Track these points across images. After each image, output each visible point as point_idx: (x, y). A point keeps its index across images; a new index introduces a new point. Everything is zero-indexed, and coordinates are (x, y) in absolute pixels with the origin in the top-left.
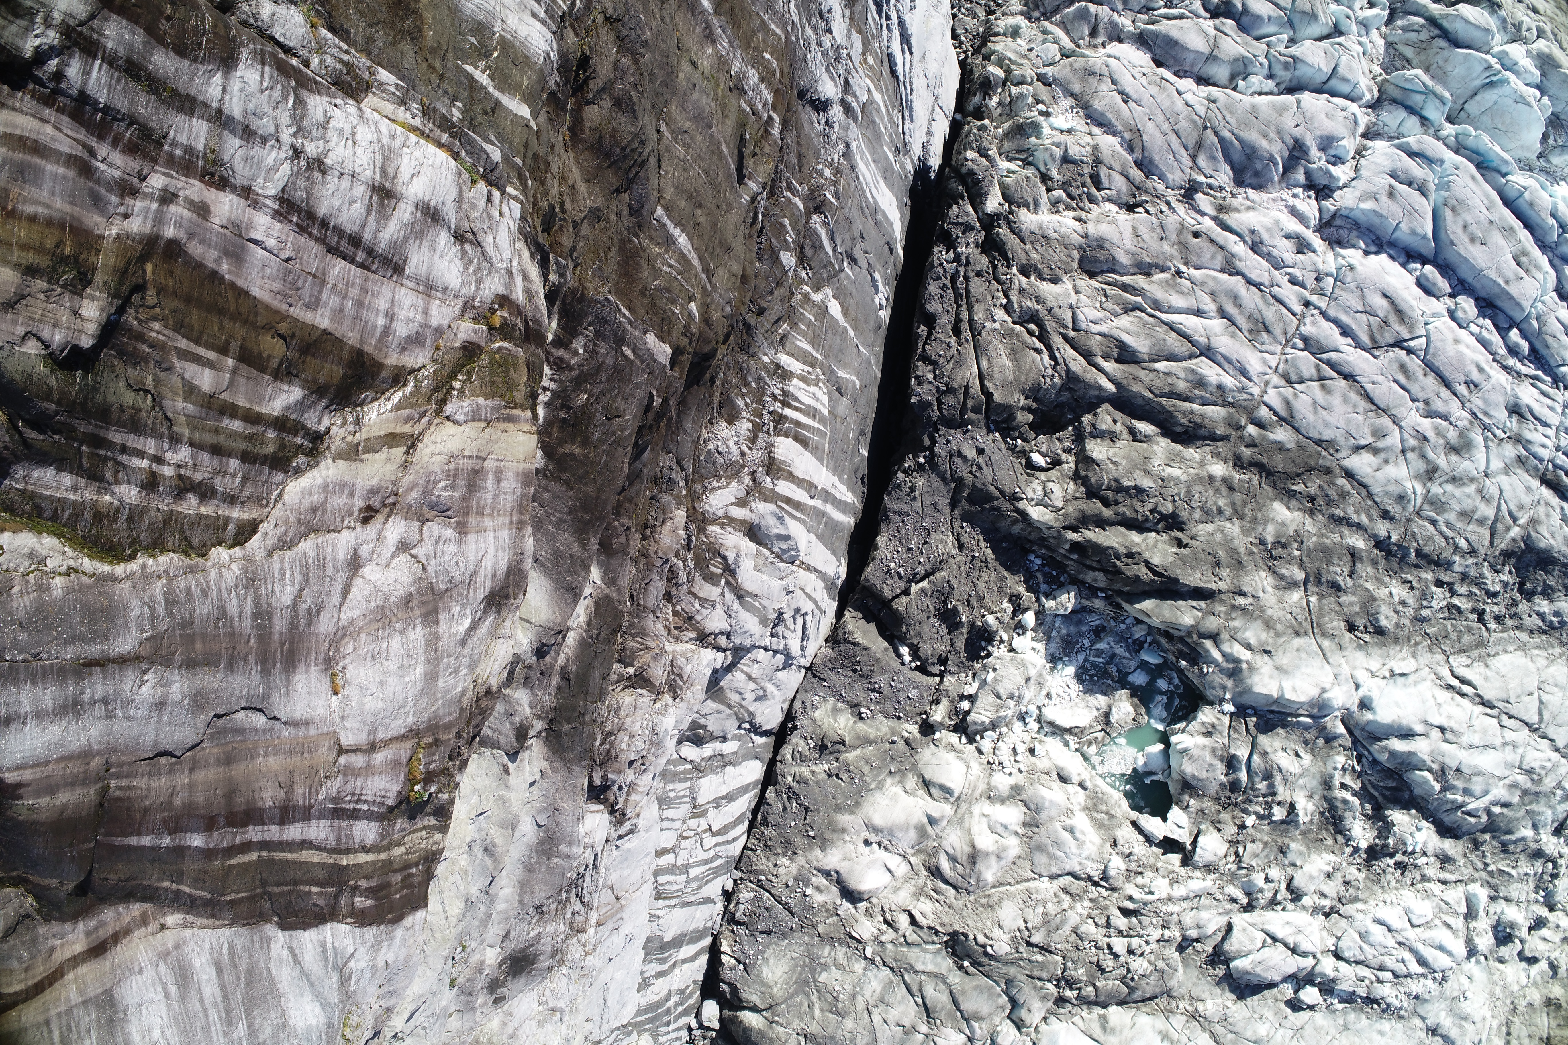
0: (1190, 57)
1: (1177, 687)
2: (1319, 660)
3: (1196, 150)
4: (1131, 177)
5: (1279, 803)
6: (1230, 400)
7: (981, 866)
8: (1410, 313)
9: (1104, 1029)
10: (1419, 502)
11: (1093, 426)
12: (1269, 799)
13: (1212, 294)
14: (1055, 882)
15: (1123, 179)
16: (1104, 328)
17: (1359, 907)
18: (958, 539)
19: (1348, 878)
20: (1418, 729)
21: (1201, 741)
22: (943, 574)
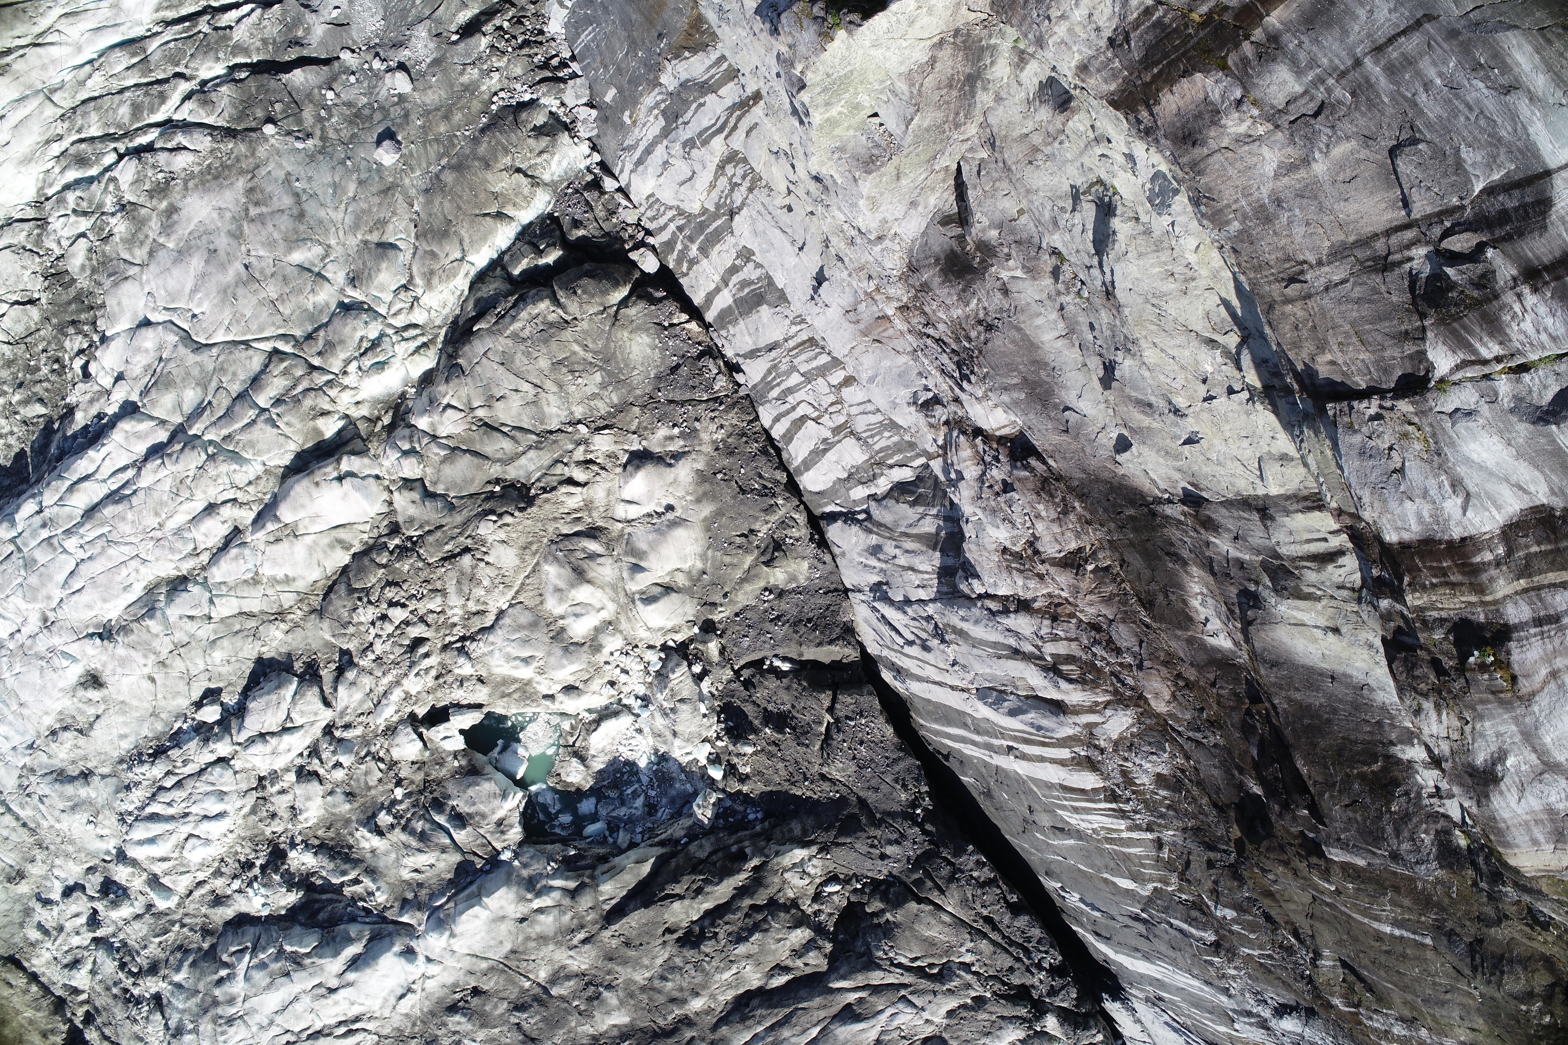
1: (554, 827)
2: (477, 949)
5: (392, 827)
7: (567, 572)
9: (340, 541)
11: (819, 948)
12: (403, 822)
16: (883, 1017)
17: (246, 810)
18: (833, 782)
19: (277, 821)
20: (351, 976)
21: (500, 814)
22: (817, 747)
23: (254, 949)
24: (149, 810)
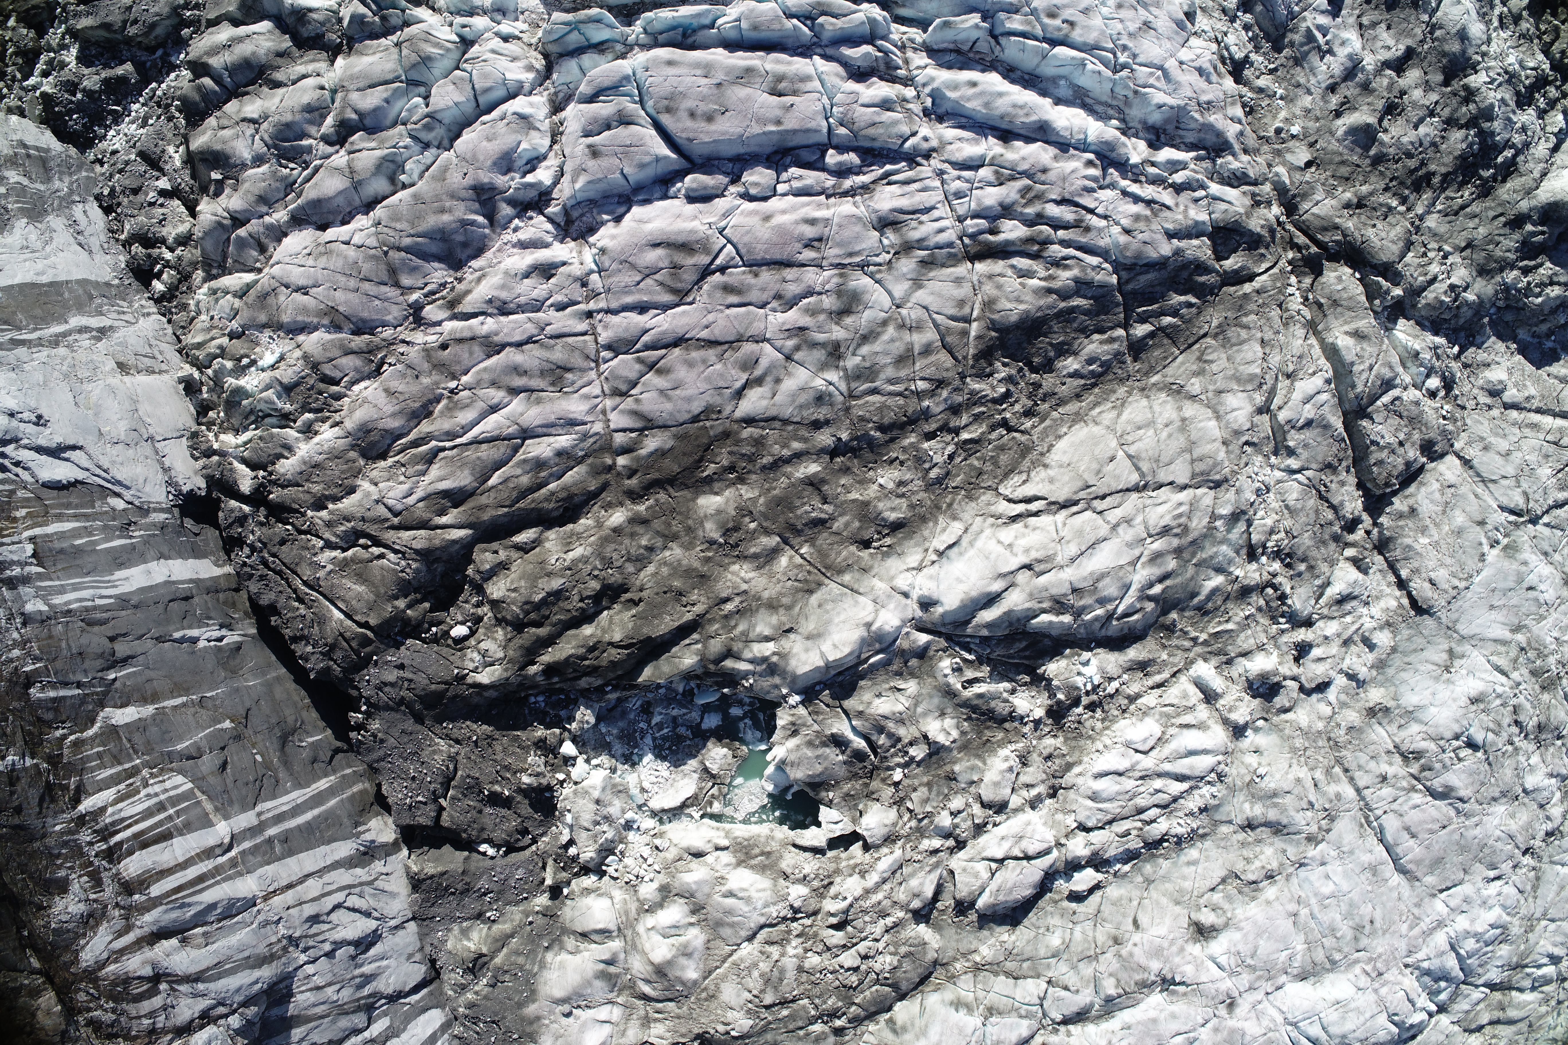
0: (340, 200)
1: (751, 704)
2: (850, 598)
3: (393, 277)
4: (356, 349)
5: (911, 744)
6: (581, 454)
7: (672, 973)
8: (693, 238)
9: (895, 1031)
10: (843, 387)
11: (478, 572)
12: (899, 746)
13: (494, 384)
14: (756, 941)
15: (350, 357)
16: (419, 493)
17: (1076, 770)
18: (448, 737)
19: (1046, 753)
20: (997, 586)
21: (792, 743)
22: (460, 773)
23: (1110, 616)
24: (1185, 786)
